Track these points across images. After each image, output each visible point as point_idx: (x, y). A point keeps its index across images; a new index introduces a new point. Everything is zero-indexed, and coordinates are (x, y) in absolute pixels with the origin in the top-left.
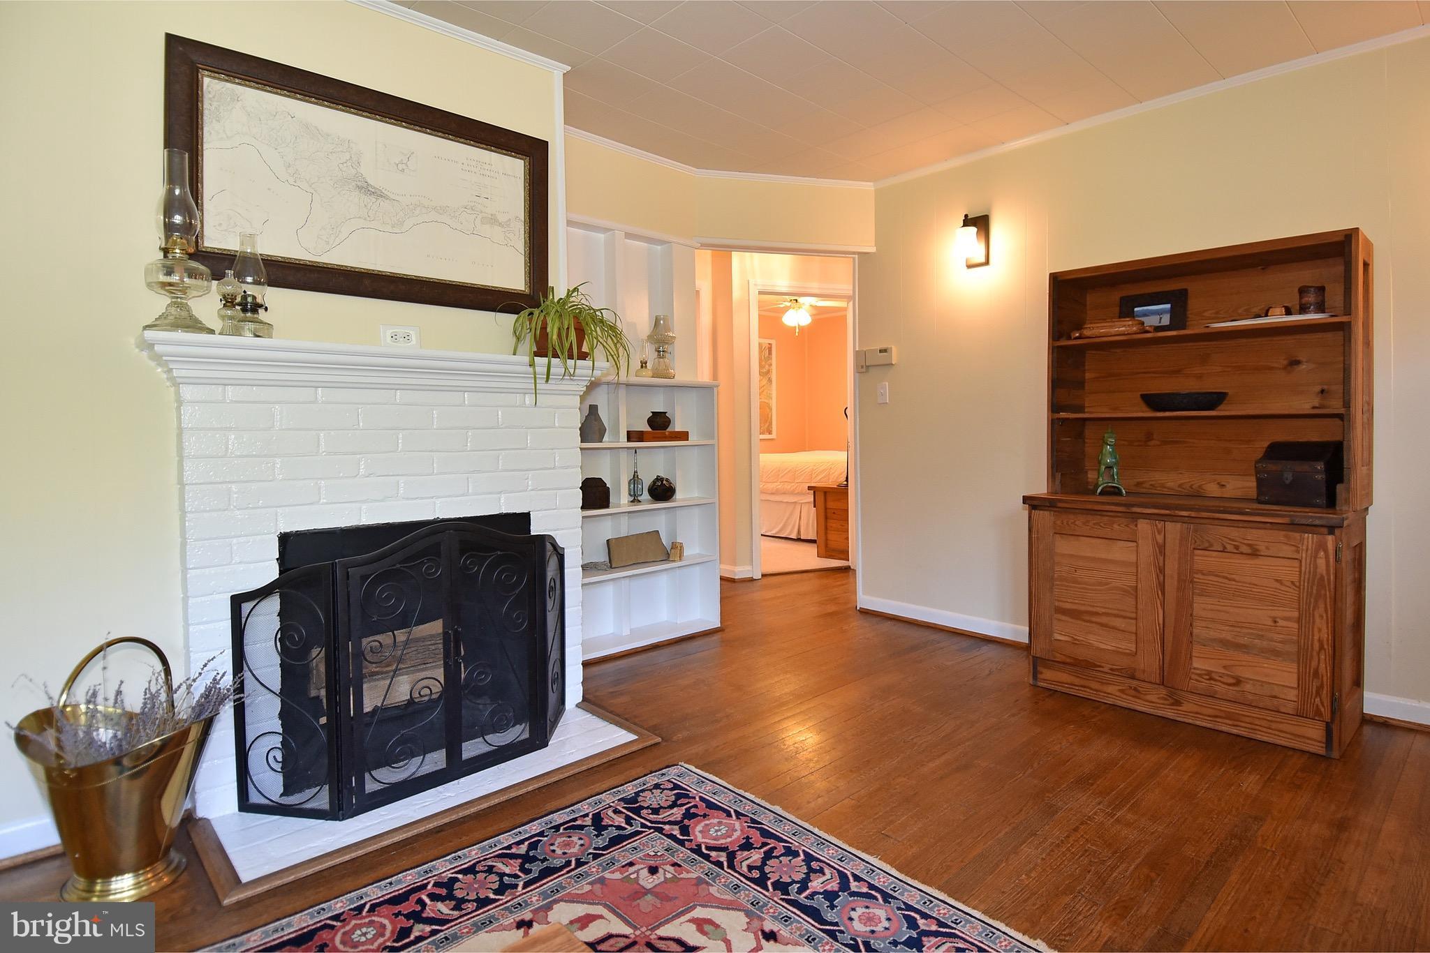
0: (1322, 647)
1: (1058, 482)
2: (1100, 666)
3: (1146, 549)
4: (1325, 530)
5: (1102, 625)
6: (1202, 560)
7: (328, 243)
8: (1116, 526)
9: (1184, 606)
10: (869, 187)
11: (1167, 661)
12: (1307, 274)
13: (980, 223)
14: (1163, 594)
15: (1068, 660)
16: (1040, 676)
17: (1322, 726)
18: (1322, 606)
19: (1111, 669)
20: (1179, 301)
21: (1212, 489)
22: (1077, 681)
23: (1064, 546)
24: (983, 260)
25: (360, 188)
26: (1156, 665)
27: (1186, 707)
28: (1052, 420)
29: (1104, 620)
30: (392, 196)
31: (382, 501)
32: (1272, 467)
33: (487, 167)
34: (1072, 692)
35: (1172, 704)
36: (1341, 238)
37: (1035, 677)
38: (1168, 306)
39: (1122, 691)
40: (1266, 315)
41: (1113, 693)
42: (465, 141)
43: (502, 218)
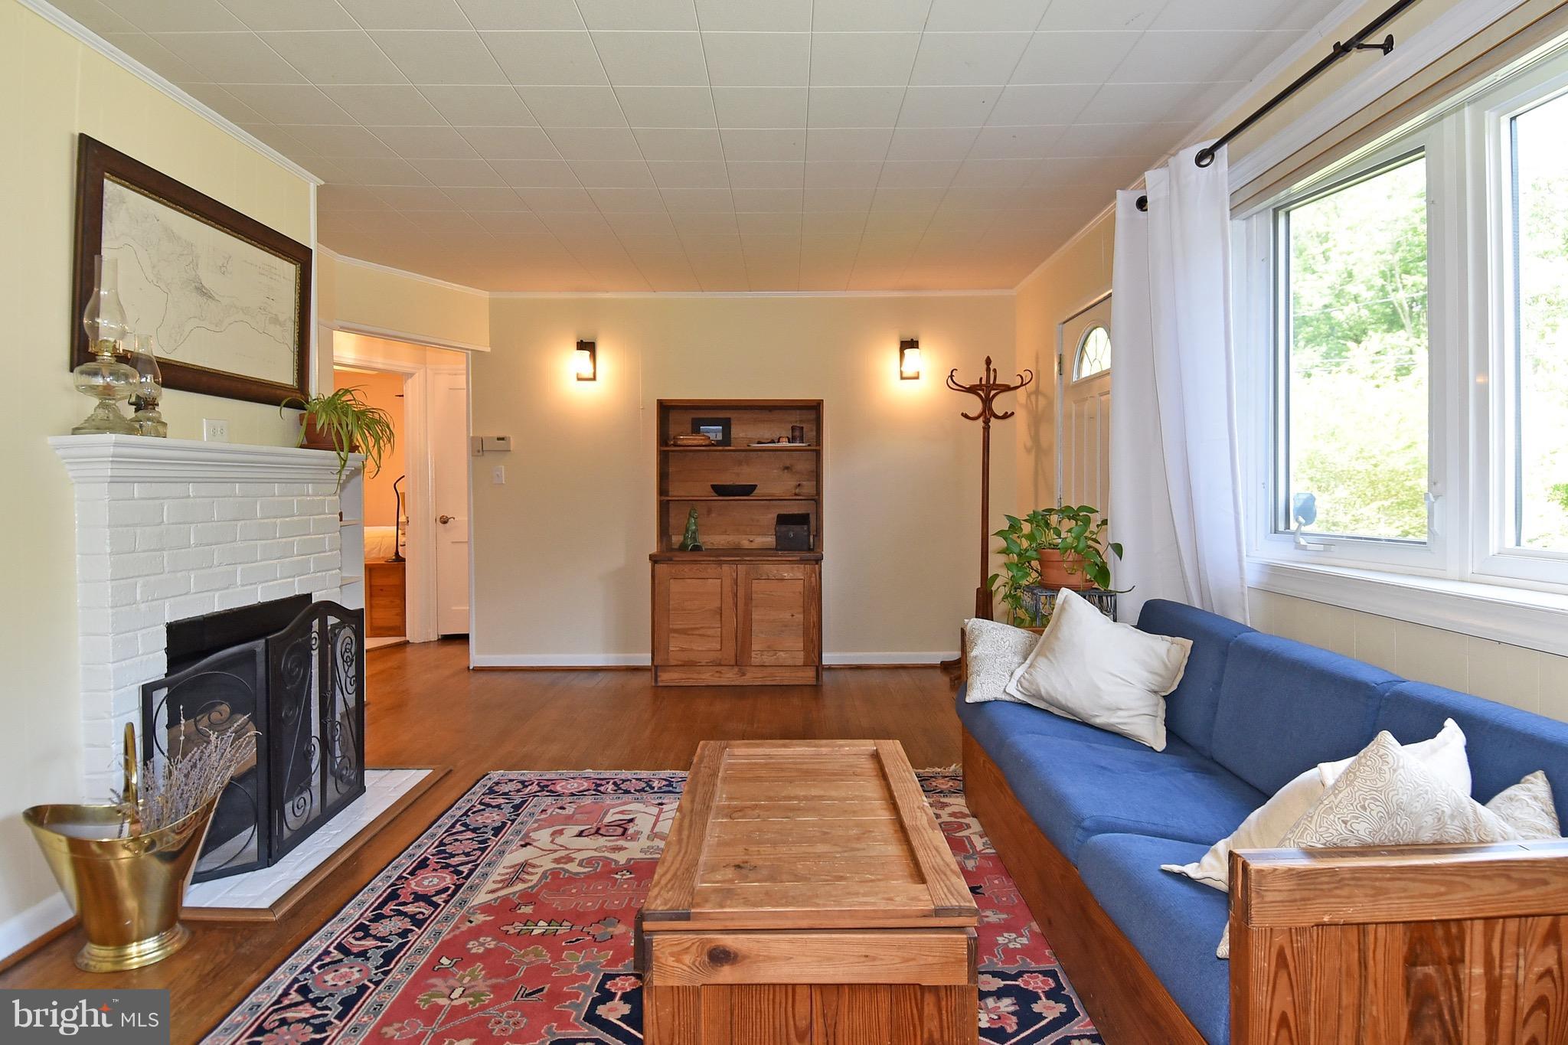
0: (814, 626)
1: (664, 544)
2: (699, 662)
3: (727, 582)
4: (814, 562)
5: (700, 635)
6: (757, 586)
7: (175, 340)
8: (709, 570)
9: (748, 615)
10: (485, 295)
11: (739, 648)
12: (795, 418)
13: (587, 346)
14: (737, 609)
15: (680, 663)
16: (659, 679)
17: (814, 669)
18: (814, 603)
19: (707, 663)
20: (726, 424)
21: (746, 544)
22: (684, 676)
23: (675, 587)
24: (591, 376)
25: (197, 288)
26: (733, 654)
27: (749, 676)
28: (660, 501)
29: (701, 632)
30: (217, 298)
31: (227, 588)
32: (784, 528)
33: (273, 270)
34: (681, 684)
35: (741, 676)
36: (815, 404)
37: (656, 680)
38: (721, 427)
39: (712, 676)
40: (779, 442)
41: (708, 677)
42: (262, 247)
43: (281, 318)
